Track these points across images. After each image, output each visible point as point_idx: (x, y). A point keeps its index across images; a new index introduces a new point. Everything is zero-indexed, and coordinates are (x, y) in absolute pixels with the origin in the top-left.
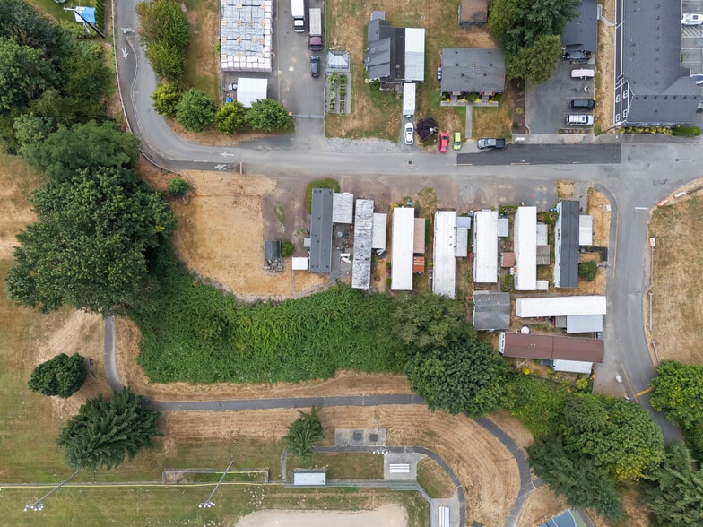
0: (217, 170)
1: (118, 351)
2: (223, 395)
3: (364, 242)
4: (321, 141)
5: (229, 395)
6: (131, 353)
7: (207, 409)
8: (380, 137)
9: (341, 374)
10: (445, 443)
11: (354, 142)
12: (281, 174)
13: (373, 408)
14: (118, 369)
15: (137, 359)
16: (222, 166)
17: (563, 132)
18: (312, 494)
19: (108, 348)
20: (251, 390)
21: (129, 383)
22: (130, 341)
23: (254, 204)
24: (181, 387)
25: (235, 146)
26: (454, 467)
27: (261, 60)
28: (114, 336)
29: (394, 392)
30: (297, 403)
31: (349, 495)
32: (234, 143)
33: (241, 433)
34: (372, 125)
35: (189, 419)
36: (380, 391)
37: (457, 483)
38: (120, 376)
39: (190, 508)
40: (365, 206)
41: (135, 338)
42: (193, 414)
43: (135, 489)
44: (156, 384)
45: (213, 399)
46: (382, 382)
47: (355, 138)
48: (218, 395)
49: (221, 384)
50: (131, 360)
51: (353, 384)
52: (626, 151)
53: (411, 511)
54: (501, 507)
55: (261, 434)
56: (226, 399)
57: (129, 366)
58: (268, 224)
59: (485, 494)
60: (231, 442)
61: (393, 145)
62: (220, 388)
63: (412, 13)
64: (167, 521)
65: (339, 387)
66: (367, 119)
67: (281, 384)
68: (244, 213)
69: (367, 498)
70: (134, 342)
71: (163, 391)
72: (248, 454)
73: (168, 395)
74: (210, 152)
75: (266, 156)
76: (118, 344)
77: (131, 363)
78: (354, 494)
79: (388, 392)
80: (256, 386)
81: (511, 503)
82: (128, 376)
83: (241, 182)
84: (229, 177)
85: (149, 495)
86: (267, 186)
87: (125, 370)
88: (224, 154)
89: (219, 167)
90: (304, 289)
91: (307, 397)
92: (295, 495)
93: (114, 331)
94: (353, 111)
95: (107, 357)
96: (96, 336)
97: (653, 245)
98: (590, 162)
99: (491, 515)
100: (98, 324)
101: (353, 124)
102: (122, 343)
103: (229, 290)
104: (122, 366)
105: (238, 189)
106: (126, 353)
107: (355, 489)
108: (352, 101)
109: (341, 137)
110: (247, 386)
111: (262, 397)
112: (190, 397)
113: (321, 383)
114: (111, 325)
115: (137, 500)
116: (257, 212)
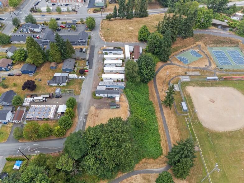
0: (86, 122)
1: (153, 168)
2: (163, 130)
3: (111, 83)
4: (81, 96)
5: (163, 129)
6: (153, 163)
7: (169, 136)
8: (82, 83)
9: (151, 100)
10: (166, 79)
11: (82, 88)
12: (89, 105)
13: (159, 93)
14: (160, 168)
15: (155, 160)
16: (85, 120)
17: (87, 53)
18: (190, 107)
19: (152, 172)
20: (160, 122)
21: (164, 163)
22: (148, 163)
23: (98, 111)
24: (163, 144)
25: (79, 117)
26: (172, 77)
27: (53, 107)
28: (147, 170)
29: (154, 88)
30: (162, 110)
31: (187, 99)
32: (78, 117)
33: (175, 126)
34: (78, 85)
35: (174, 142)
36: (154, 91)
37: (176, 77)
38: (162, 167)
39: (207, 142)
40: (101, 83)
41: (147, 161)
42: (172, 140)
43: (206, 162)
44: (163, 153)
45: (165, 134)
46: (152, 90)
47: (81, 88)
48: (164, 132)
49: (159, 132)
50: (155, 163)
51: (153, 97)
52: (93, 45)
53: (186, 85)
54: (179, 68)
55: (174, 121)
56: (164, 129)
57: (158, 163)
58: (105, 108)
59: (177, 71)
60: (179, 130)
61: (85, 81)
62: (161, 132)
63: (50, 77)
64: (214, 150)
65: (154, 100)
66: (76, 86)
67: (156, 114)
68: (101, 114)
69: (186, 95)
70: (148, 161)
71: (166, 150)
72: (182, 124)
73: (167, 149)
74: (79, 124)
75: (83, 109)
76: (150, 168)
77: (157, 162)
78: (186, 98)
79: (154, 89)
80: (158, 121)
81: (177, 66)
82: (162, 164)
83: (91, 115)
84: (89, 118)
85: (207, 157)
86: (93, 108)
87: (160, 165)
88: (81, 120)
89: (85, 121)
90: (125, 100)
91: (159, 108)
92: (191, 112)
93: (145, 170)
94: (74, 89)
95: (156, 172)
96: (147, 177)
97: (113, 41)
98: (94, 49)
99: (182, 70)
100: (143, 177)
101: (77, 89)
102: (149, 166)
103: (126, 119)
104: (158, 166)
105: (93, 116)
106: (153, 165)
107: (185, 97)
108: (71, 89)
109: (80, 91)
110: (159, 124)
111: (162, 119)
112: (166, 141)
113: (154, 104)
114: (143, 171)
115: (210, 162)
116: (101, 111)
